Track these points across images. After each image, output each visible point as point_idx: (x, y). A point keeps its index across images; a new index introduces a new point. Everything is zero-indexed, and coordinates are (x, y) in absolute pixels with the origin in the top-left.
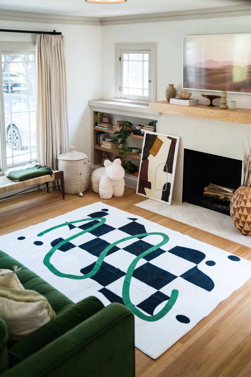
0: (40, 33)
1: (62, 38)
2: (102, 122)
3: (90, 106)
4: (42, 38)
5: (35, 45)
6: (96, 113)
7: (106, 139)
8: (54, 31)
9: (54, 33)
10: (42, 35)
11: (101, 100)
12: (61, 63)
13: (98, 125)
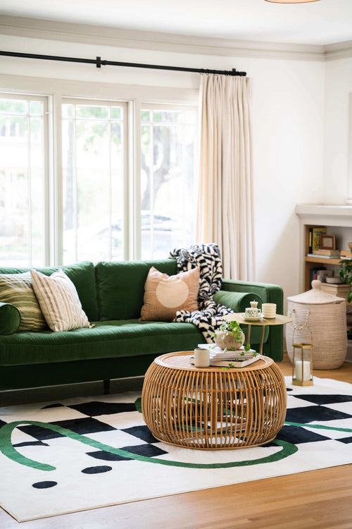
0: (208, 71)
1: (247, 81)
2: (321, 246)
3: (298, 215)
4: (211, 81)
5: (198, 94)
6: (310, 229)
7: (329, 280)
8: (234, 70)
9: (234, 73)
10: (211, 75)
11: (322, 204)
12: (244, 128)
13: (314, 252)
